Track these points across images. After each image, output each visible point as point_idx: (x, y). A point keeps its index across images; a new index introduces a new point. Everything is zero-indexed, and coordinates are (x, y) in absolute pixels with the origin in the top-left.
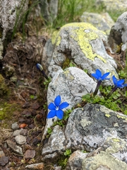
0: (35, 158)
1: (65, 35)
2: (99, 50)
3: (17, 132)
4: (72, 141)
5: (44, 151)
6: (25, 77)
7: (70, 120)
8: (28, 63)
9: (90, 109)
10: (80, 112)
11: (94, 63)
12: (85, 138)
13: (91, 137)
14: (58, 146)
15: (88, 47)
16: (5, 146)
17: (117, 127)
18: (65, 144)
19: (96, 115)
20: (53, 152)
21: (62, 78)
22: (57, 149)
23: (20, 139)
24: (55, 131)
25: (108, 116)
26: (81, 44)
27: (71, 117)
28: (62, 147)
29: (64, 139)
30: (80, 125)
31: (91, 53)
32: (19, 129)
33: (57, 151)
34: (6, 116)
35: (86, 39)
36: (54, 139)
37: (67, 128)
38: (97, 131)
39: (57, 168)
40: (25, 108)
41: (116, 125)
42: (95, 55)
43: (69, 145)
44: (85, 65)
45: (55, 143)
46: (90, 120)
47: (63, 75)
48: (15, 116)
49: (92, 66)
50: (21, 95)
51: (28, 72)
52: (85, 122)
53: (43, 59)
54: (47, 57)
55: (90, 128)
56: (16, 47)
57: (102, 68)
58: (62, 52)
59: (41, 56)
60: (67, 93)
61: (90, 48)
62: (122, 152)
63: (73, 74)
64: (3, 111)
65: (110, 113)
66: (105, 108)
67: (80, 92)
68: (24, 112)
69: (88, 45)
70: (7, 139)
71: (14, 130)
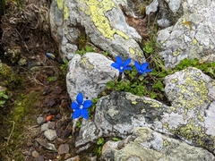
0: (69, 152)
1: (73, 5)
2: (117, 22)
3: (44, 127)
4: (103, 130)
5: (77, 144)
6: (36, 54)
7: (97, 109)
8: (34, 34)
9: (116, 97)
10: (107, 101)
11: (114, 42)
12: (115, 127)
13: (120, 126)
14: (90, 137)
15: (104, 22)
16: (37, 144)
17: (144, 114)
18: (96, 133)
19: (122, 104)
20: (86, 144)
21: (80, 69)
22: (89, 140)
23: (50, 134)
24: (84, 123)
25: (135, 103)
26: (94, 19)
27: (98, 108)
28: (94, 137)
29: (95, 128)
30: (108, 115)
31: (109, 29)
32: (46, 122)
33: (90, 142)
34: (27, 110)
35: (101, 11)
36: (85, 132)
37: (96, 118)
38: (125, 120)
39: (92, 159)
40: (46, 94)
41: (143, 111)
42: (114, 30)
43: (101, 134)
44: (104, 46)
45: (86, 135)
46: (117, 109)
47: (81, 65)
48: (37, 107)
49: (112, 46)
50: (37, 78)
51: (38, 45)
52: (112, 112)
53: (52, 30)
54: (57, 26)
55: (119, 118)
56: (12, 21)
57: (124, 47)
58: (73, 26)
59: (49, 25)
60: (89, 83)
61: (107, 22)
62: (149, 141)
63: (91, 62)
64: (22, 106)
65: (137, 100)
66: (130, 94)
67: (103, 79)
68: (46, 100)
69: (104, 18)
70: (36, 137)
71: (41, 125)
